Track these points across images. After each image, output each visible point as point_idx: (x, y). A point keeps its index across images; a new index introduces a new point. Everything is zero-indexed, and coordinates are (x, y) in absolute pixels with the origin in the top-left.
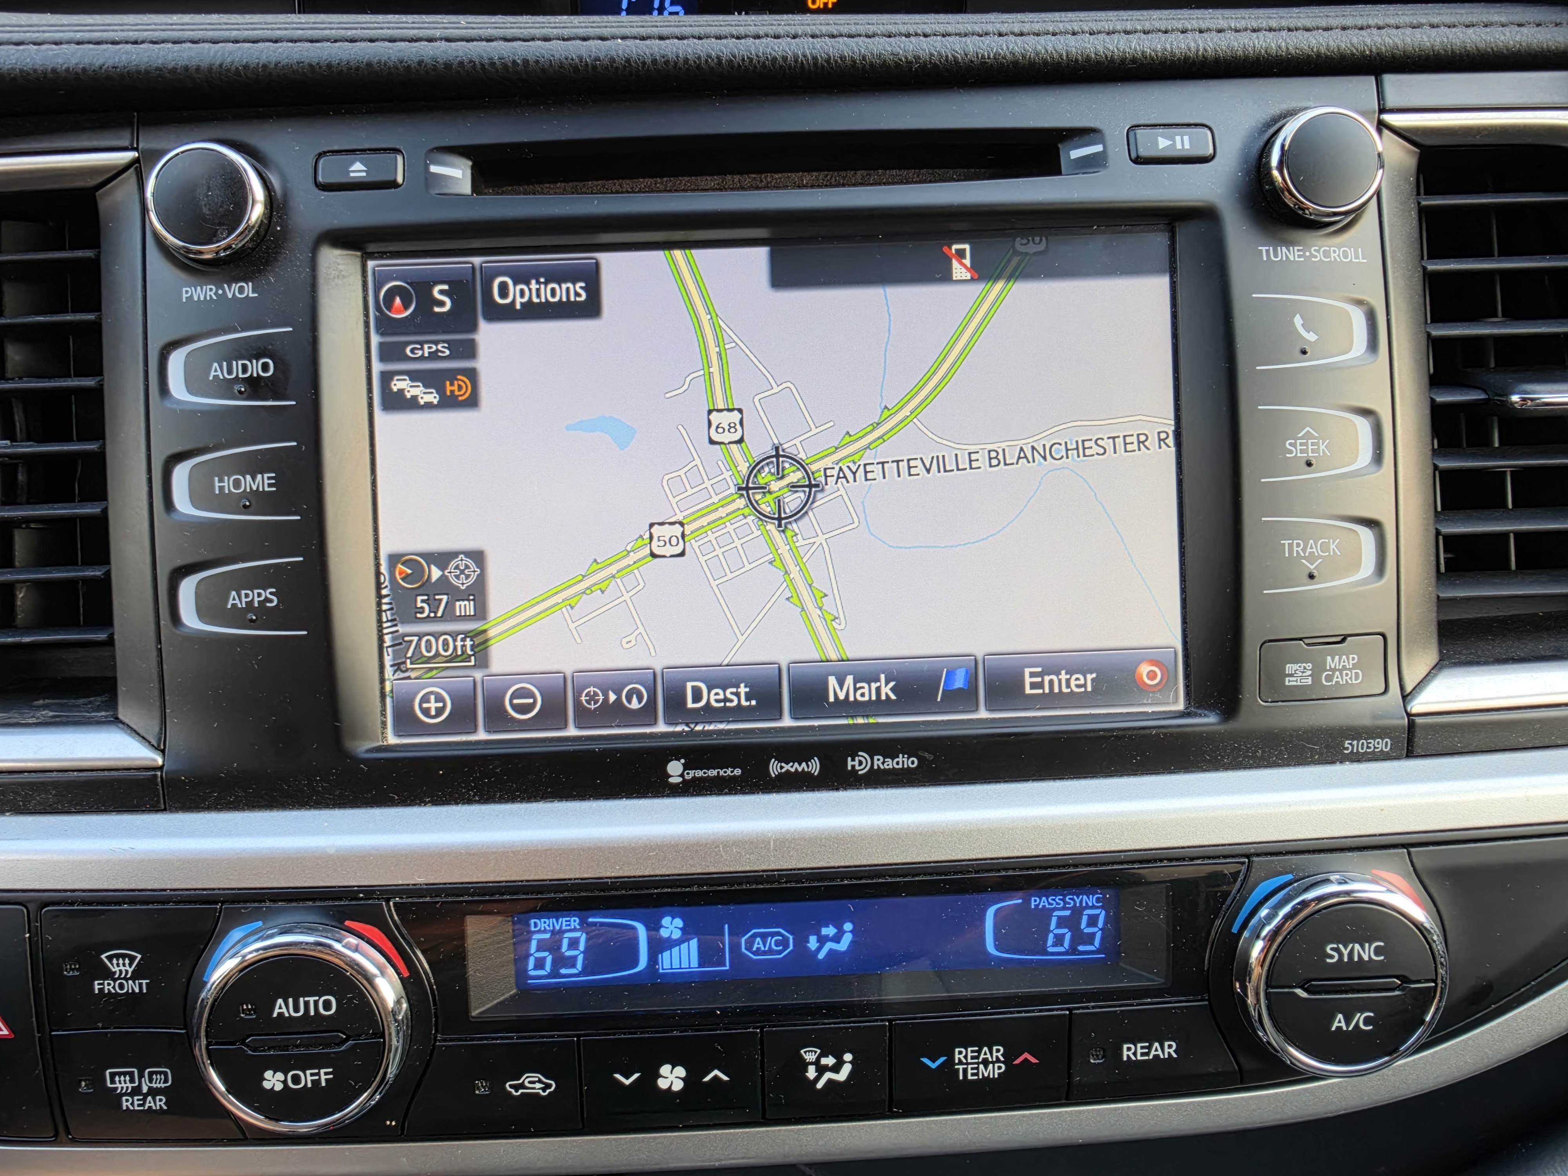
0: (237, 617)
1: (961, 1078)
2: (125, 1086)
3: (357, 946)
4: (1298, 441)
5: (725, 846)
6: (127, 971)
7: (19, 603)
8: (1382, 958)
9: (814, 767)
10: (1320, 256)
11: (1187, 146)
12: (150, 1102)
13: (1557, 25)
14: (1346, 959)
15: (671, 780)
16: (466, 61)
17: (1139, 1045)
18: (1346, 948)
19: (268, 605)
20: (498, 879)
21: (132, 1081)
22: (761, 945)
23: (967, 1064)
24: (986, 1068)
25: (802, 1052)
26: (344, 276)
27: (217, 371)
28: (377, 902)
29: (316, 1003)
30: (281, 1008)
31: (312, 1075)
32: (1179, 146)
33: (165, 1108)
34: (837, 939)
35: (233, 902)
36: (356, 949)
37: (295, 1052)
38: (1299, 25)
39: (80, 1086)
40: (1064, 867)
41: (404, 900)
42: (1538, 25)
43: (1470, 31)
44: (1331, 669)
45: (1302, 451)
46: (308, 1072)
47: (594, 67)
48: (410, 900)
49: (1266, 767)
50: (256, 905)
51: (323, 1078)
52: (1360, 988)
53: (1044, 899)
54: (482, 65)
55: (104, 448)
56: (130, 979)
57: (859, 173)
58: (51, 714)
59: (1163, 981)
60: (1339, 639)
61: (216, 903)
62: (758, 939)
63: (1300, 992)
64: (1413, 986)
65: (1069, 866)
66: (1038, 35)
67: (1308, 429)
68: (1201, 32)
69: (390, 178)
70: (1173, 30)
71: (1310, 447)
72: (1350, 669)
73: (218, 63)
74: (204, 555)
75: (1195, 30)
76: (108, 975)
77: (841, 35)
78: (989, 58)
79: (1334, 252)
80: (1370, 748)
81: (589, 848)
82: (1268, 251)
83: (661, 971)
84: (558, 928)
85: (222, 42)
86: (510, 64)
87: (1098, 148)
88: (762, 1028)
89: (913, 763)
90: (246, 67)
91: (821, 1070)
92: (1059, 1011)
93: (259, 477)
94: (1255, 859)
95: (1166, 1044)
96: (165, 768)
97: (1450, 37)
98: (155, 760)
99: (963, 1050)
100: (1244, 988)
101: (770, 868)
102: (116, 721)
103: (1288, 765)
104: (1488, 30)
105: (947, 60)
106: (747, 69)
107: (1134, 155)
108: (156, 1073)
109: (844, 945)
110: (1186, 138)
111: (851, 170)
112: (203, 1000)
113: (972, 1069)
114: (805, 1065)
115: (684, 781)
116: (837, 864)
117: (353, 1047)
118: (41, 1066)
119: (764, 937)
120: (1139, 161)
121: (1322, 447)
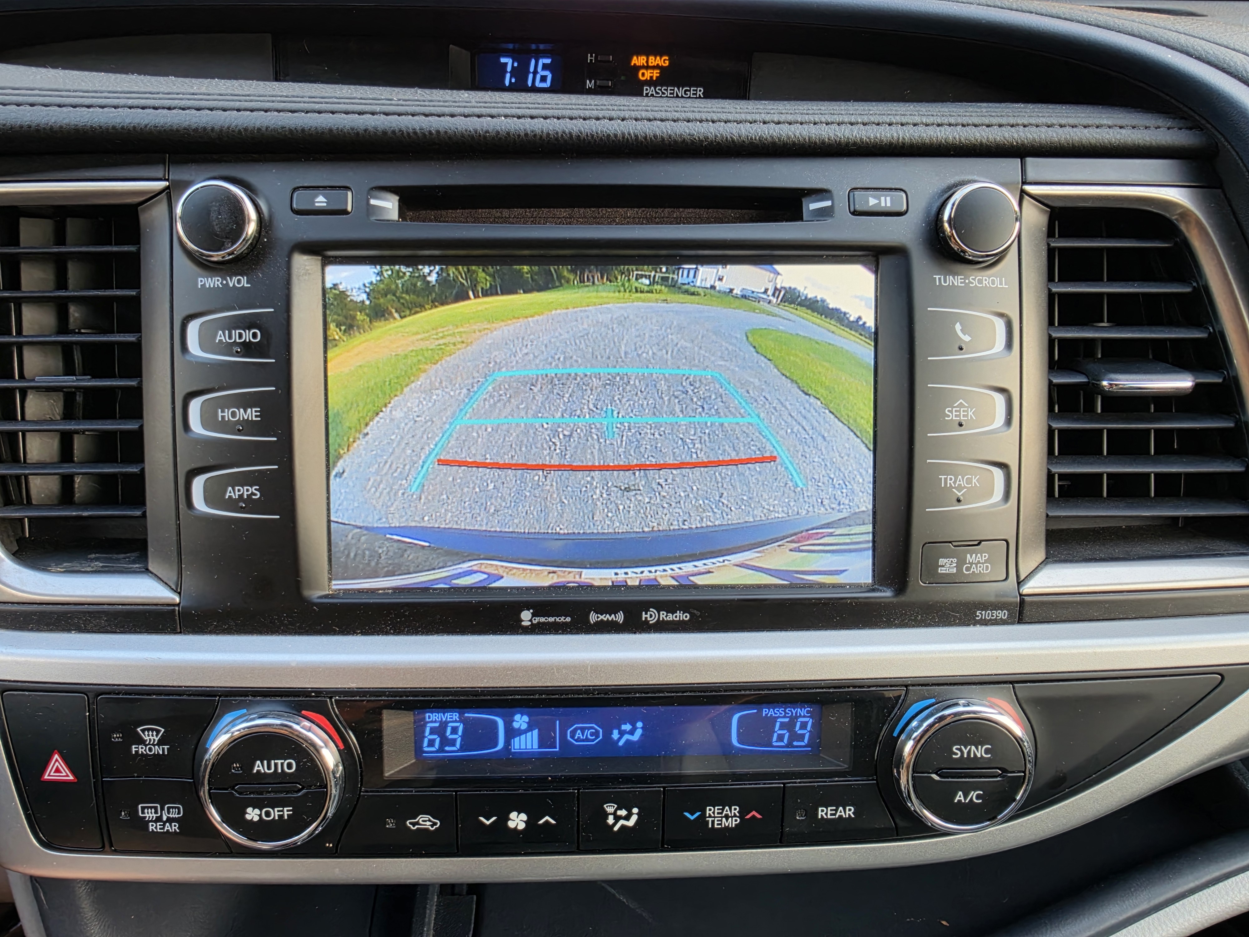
0: (232, 505)
1: (710, 826)
2: (151, 816)
3: (310, 727)
4: (954, 409)
5: (558, 669)
6: (154, 740)
7: (76, 486)
8: (990, 756)
9: (620, 617)
10: (976, 283)
11: (889, 205)
12: (167, 827)
13: (1146, 128)
14: (965, 756)
15: (523, 623)
16: (397, 130)
17: (829, 808)
18: (966, 748)
19: (254, 497)
20: (405, 686)
21: (156, 812)
22: (581, 735)
23: (715, 817)
24: (727, 821)
25: (605, 806)
26: (309, 274)
27: (221, 337)
28: (323, 699)
29: (282, 764)
30: (259, 767)
31: (278, 811)
32: (883, 204)
33: (178, 831)
34: (632, 732)
35: (227, 696)
36: (309, 730)
37: (268, 795)
38: (970, 122)
39: (121, 815)
40: (784, 689)
41: (342, 698)
42: (1134, 127)
43: (1086, 131)
44: (969, 563)
45: (956, 416)
46: (276, 809)
47: (485, 137)
48: (346, 698)
49: (924, 626)
50: (243, 698)
51: (286, 813)
52: (974, 775)
53: (771, 710)
54: (408, 134)
55: (142, 385)
56: (157, 745)
57: (666, 210)
58: (101, 565)
59: (846, 766)
60: (976, 543)
61: (215, 696)
62: (579, 731)
63: (935, 777)
64: (1009, 775)
65: (787, 689)
66: (790, 124)
67: (961, 401)
68: (902, 125)
69: (343, 208)
70: (883, 123)
71: (962, 413)
72: (982, 563)
73: (226, 126)
74: (211, 462)
75: (898, 123)
76: (142, 742)
77: (655, 119)
78: (755, 139)
79: (986, 280)
80: (992, 616)
81: (468, 668)
82: (940, 279)
83: (513, 750)
84: (444, 719)
85: (229, 110)
86: (427, 133)
87: (828, 203)
88: (578, 790)
89: (686, 617)
90: (246, 129)
91: (617, 818)
92: (777, 784)
93: (249, 410)
94: (911, 688)
95: (848, 808)
96: (181, 605)
97: (1072, 134)
98: (174, 599)
99: (712, 808)
100: (899, 773)
101: (587, 684)
102: (147, 571)
103: (938, 626)
104: (1098, 130)
105: (727, 140)
106: (590, 142)
107: (852, 210)
108: (173, 808)
109: (636, 737)
110: (888, 199)
111: (661, 207)
112: (206, 761)
113: (718, 821)
114: (606, 815)
115: (532, 624)
116: (632, 683)
117: (306, 794)
118: (95, 801)
119: (583, 730)
120: (855, 213)
121: (970, 413)
